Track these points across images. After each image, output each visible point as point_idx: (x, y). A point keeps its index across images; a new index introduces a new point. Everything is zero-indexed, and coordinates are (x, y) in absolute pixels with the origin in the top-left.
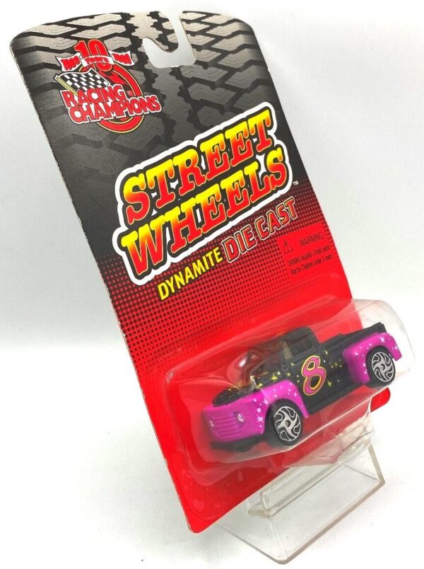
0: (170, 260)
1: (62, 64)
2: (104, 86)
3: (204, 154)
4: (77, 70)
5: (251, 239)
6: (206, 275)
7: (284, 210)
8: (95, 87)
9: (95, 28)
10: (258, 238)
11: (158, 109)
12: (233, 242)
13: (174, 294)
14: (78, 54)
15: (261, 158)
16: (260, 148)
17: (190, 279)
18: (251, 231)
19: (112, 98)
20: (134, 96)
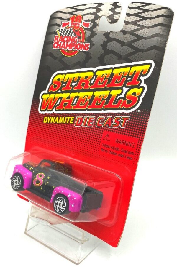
0: (54, 111)
1: (62, 24)
2: (71, 35)
3: (96, 76)
4: (65, 28)
5: (91, 123)
6: (63, 124)
7: (119, 120)
8: (68, 35)
9: (83, 10)
10: (95, 125)
11: (87, 50)
12: (82, 119)
13: (48, 123)
14: (70, 21)
15: (125, 89)
16: (129, 84)
17: (56, 122)
18: (94, 120)
19: (72, 41)
20: (80, 42)
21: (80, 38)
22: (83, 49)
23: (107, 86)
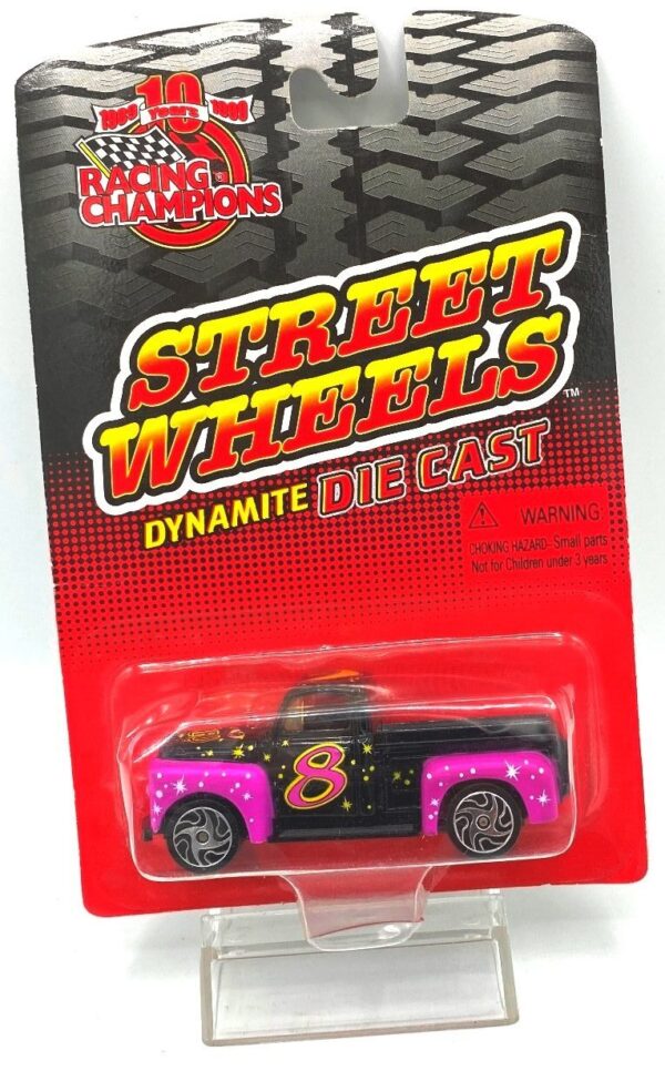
1: (99, 118)
4: (124, 131)
5: (392, 485)
6: (257, 527)
7: (511, 442)
8: (151, 161)
9: (194, 50)
10: (412, 485)
11: (273, 209)
12: (346, 484)
13: (175, 544)
14: (139, 102)
15: (495, 330)
16: (502, 308)
17: (219, 527)
18: (402, 469)
19: (180, 184)
20: (228, 183)
21: (218, 166)
22: (250, 209)
23: (416, 332)
